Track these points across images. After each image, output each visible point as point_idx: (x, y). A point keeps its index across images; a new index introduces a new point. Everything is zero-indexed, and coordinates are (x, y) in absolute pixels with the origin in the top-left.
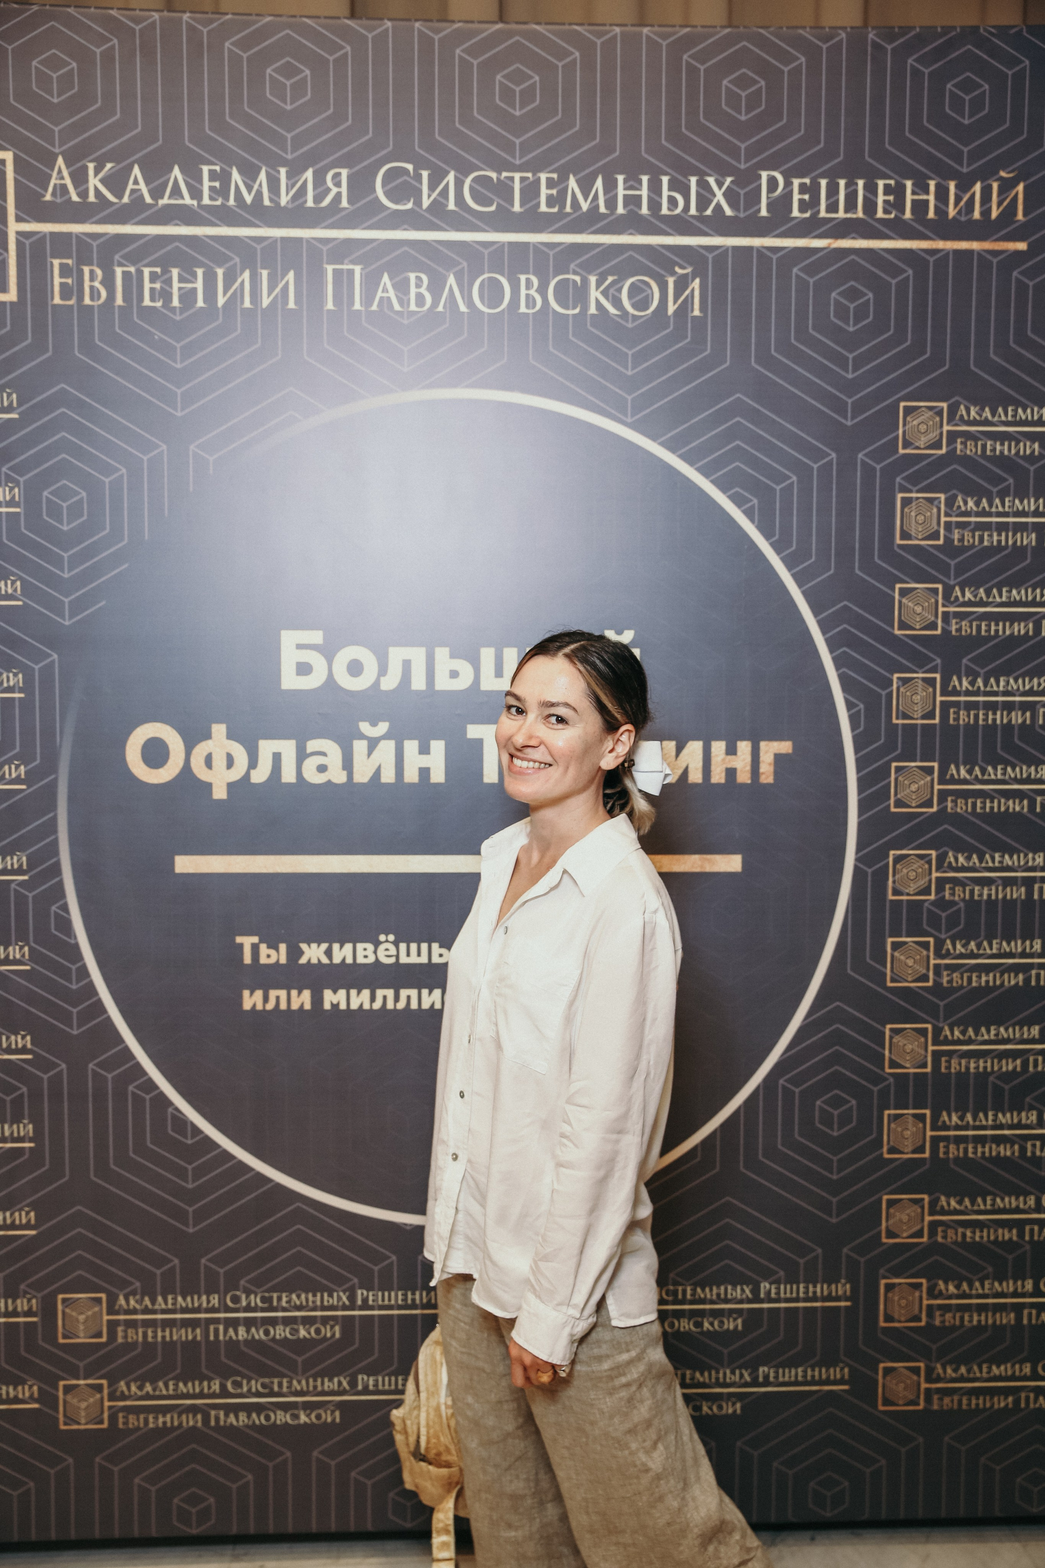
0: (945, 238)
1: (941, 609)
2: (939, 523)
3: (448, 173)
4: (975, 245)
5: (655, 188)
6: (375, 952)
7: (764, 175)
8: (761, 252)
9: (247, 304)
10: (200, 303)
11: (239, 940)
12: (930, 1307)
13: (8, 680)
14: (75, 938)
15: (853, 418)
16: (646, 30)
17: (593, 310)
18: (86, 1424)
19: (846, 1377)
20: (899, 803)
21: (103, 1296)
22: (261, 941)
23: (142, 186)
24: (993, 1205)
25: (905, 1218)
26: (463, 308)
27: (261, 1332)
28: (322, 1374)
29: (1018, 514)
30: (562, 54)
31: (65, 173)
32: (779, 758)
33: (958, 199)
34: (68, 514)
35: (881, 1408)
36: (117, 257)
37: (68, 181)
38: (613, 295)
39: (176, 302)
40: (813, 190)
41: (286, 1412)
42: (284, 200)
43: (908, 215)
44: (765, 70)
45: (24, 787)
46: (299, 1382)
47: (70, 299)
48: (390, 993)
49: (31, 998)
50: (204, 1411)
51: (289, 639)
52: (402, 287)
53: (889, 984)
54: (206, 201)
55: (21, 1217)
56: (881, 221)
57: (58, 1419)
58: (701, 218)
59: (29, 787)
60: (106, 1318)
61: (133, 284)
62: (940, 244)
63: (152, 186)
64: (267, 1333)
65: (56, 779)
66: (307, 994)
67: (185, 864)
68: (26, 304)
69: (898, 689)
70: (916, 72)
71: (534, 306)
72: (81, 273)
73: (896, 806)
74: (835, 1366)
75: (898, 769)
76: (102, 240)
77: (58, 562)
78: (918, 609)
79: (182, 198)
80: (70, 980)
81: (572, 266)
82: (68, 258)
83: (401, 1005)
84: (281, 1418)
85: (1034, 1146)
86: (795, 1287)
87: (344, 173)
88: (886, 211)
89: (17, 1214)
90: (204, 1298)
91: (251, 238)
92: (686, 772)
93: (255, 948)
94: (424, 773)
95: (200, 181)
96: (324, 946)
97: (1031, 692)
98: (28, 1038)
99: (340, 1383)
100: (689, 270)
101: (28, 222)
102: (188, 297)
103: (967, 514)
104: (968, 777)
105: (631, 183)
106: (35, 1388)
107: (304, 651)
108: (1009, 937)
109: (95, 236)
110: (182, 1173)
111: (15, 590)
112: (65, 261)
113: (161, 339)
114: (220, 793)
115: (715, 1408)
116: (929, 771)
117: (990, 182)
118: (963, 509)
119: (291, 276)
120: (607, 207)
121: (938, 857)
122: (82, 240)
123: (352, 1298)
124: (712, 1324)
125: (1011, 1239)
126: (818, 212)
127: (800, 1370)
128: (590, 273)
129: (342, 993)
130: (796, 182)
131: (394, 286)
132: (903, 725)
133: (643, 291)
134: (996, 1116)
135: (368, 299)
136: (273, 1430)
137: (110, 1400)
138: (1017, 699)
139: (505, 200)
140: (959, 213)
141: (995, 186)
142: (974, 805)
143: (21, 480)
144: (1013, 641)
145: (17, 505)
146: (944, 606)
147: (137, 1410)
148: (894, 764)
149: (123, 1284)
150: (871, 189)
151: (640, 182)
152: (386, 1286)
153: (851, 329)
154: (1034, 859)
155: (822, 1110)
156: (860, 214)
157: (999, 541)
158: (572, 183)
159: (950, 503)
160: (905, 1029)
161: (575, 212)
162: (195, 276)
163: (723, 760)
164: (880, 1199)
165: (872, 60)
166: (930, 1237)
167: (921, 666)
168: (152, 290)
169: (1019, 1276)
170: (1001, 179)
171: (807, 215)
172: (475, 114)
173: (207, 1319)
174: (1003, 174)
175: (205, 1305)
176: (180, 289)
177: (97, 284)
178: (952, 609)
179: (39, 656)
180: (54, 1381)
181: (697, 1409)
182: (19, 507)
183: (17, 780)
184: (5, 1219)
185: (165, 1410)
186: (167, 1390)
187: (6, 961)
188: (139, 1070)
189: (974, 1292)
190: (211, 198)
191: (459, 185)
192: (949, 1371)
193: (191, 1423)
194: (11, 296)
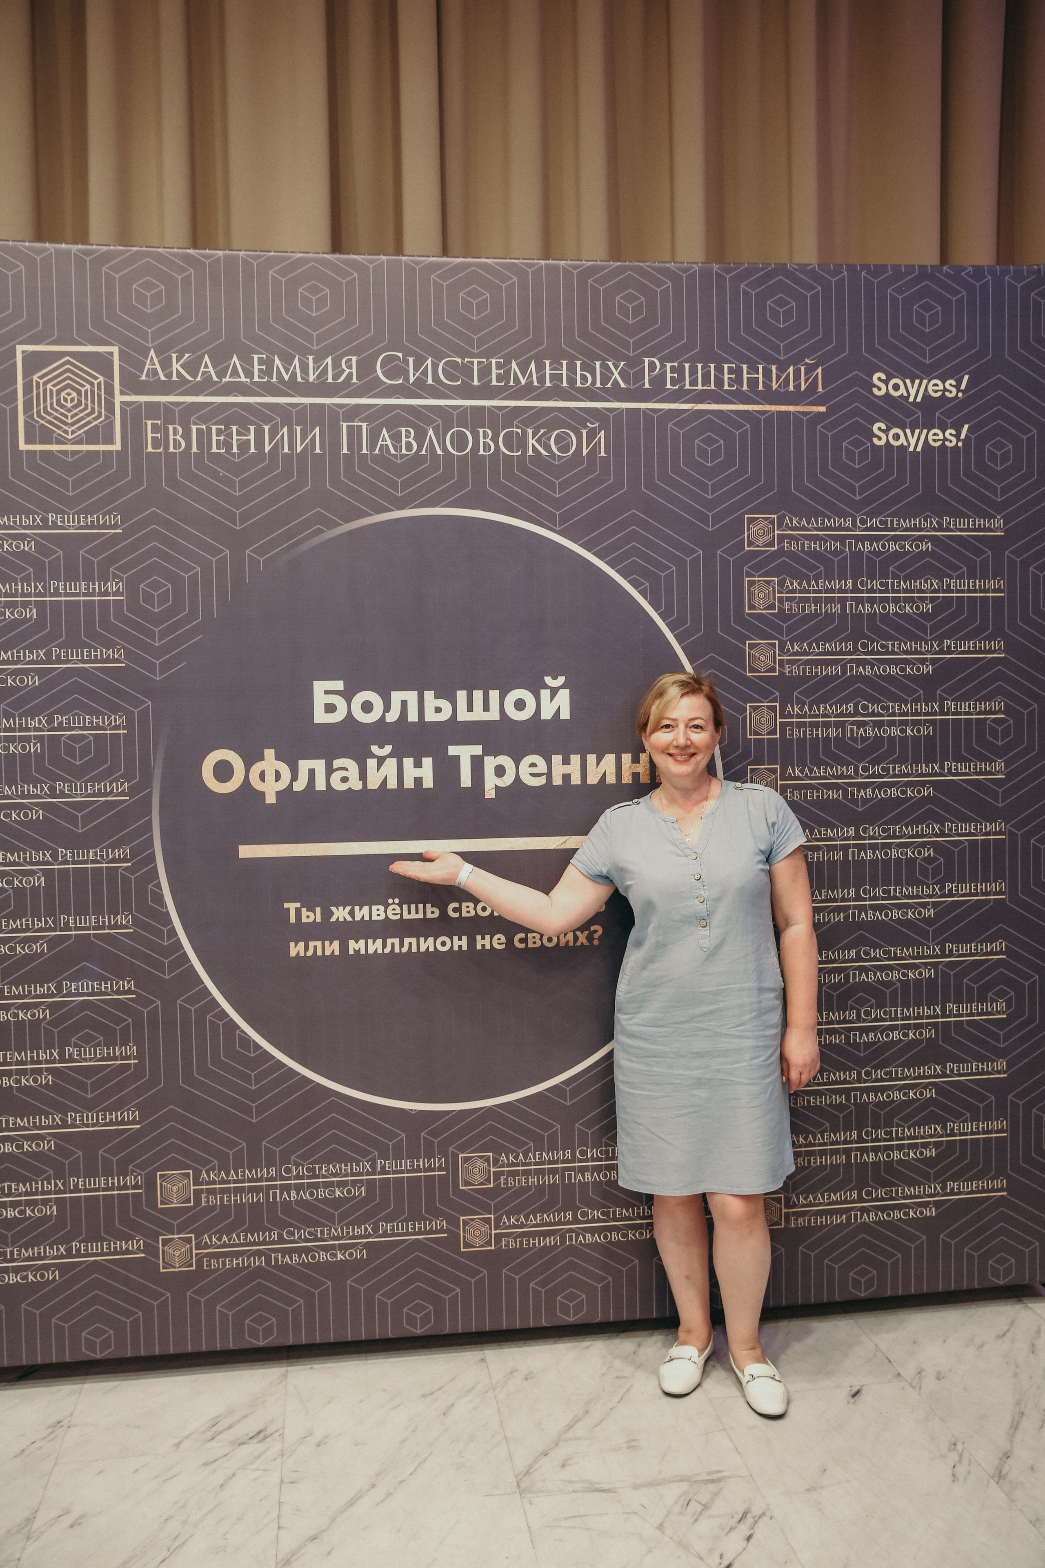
0: (771, 403)
1: (778, 658)
2: (774, 599)
3: (427, 359)
4: (791, 408)
5: (572, 369)
6: (385, 912)
7: (646, 360)
8: (645, 412)
9: (286, 450)
10: (253, 450)
11: (286, 905)
13: (115, 721)
14: (166, 907)
15: (713, 526)
16: (562, 263)
17: (530, 452)
18: (179, 1267)
21: (191, 1171)
22: (302, 906)
23: (211, 369)
24: (828, 1079)
26: (439, 452)
27: (308, 1194)
28: (352, 1223)
29: (827, 591)
30: (505, 279)
31: (156, 360)
33: (778, 378)
34: (158, 601)
36: (192, 419)
37: (158, 366)
38: (545, 442)
39: (235, 450)
40: (680, 370)
41: (327, 1252)
42: (311, 378)
43: (745, 388)
44: (643, 289)
45: (128, 798)
46: (336, 1230)
47: (160, 448)
48: (397, 941)
49: (134, 953)
50: (267, 1254)
51: (319, 687)
52: (396, 438)
54: (256, 379)
55: (129, 1115)
56: (727, 391)
57: (159, 1265)
58: (604, 390)
59: (131, 799)
60: (192, 1188)
61: (204, 438)
62: (768, 408)
63: (217, 369)
64: (312, 1194)
65: (151, 793)
66: (336, 943)
67: (246, 851)
68: (127, 452)
69: (750, 714)
70: (746, 293)
71: (490, 450)
72: (167, 430)
75: (752, 771)
76: (182, 407)
77: (151, 635)
78: (762, 658)
79: (239, 377)
80: (163, 939)
81: (515, 422)
82: (158, 420)
83: (405, 949)
84: (324, 1256)
85: (855, 1035)
87: (354, 359)
88: (729, 385)
89: (126, 1113)
90: (265, 1170)
91: (288, 404)
92: (604, 775)
93: (298, 911)
94: (418, 781)
95: (252, 366)
96: (348, 908)
97: (841, 715)
98: (132, 982)
99: (366, 1229)
100: (597, 425)
101: (129, 395)
102: (244, 446)
103: (793, 591)
105: (555, 365)
106: (142, 1241)
107: (330, 695)
108: (833, 888)
109: (177, 404)
110: (247, 1079)
111: (120, 656)
112: (155, 422)
113: (224, 476)
114: (271, 799)
116: (774, 771)
117: (799, 366)
118: (791, 588)
119: (318, 428)
120: (538, 382)
122: (167, 407)
123: (373, 1166)
125: (841, 1102)
126: (685, 385)
128: (528, 427)
129: (362, 942)
130: (668, 365)
131: (391, 437)
132: (755, 739)
133: (567, 439)
134: (828, 1014)
135: (372, 445)
136: (318, 1267)
137: (197, 1249)
138: (833, 719)
139: (467, 377)
140: (780, 386)
141: (803, 368)
142: (805, 794)
143: (124, 576)
144: (829, 679)
145: (121, 594)
146: (779, 655)
147: (217, 1256)
148: (749, 767)
149: (205, 1162)
150: (719, 370)
151: (561, 365)
152: (398, 1156)
153: (709, 465)
154: (848, 831)
156: (713, 387)
157: (816, 610)
158: (514, 365)
159: (781, 583)
161: (516, 385)
162: (249, 431)
163: (630, 767)
165: (716, 285)
167: (765, 698)
168: (218, 441)
169: (848, 1128)
170: (807, 364)
171: (677, 387)
172: (445, 318)
173: (267, 1186)
174: (807, 361)
175: (266, 1175)
176: (238, 440)
177: (178, 437)
178: (785, 658)
179: (137, 703)
180: (155, 1236)
181: (625, 1236)
182: (123, 596)
183: (122, 794)
184: (117, 1117)
185: (237, 1255)
186: (239, 1240)
187: (116, 926)
188: (215, 1003)
189: (817, 1142)
190: (259, 377)
191: (435, 367)
192: (801, 1199)
193: (257, 1264)
194: (117, 446)
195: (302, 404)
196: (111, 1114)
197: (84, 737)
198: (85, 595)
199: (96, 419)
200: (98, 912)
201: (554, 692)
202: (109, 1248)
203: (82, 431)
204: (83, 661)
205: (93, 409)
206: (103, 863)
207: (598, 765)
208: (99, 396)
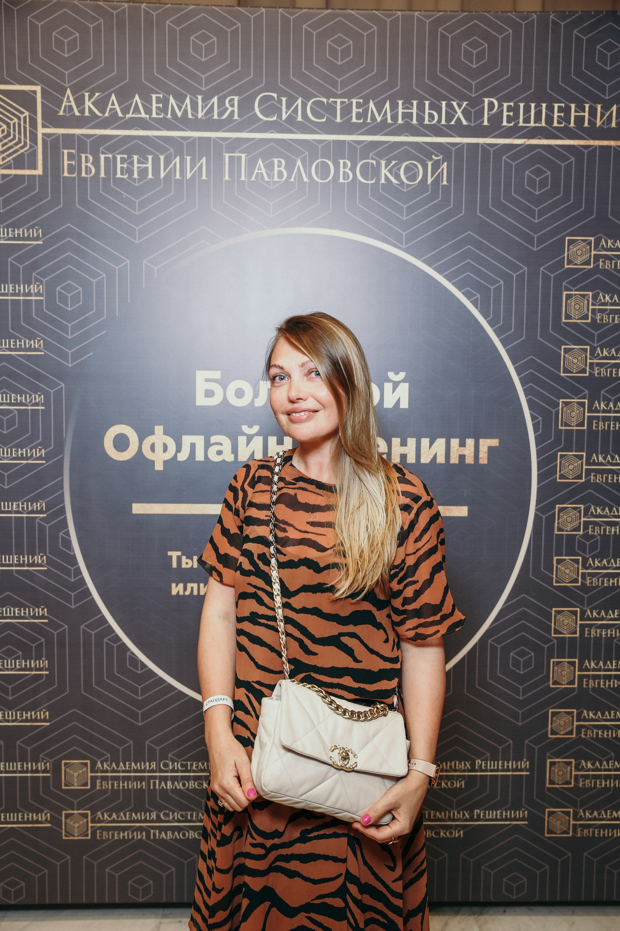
0: (594, 139)
1: (589, 361)
2: (588, 310)
3: (297, 99)
4: (612, 143)
5: (421, 108)
7: (486, 100)
8: (484, 147)
9: (178, 176)
10: (150, 176)
11: (170, 553)
12: (576, 776)
13: (35, 399)
14: (74, 551)
15: (537, 247)
16: (416, 14)
17: (383, 181)
18: (77, 837)
19: (526, 817)
20: (562, 477)
21: (89, 762)
22: (182, 555)
23: (117, 106)
24: (615, 716)
25: (562, 723)
26: (306, 179)
27: (181, 785)
30: (366, 28)
31: (72, 99)
32: (490, 448)
33: (602, 115)
34: (71, 302)
35: (546, 835)
36: (101, 149)
37: (73, 104)
38: (395, 172)
39: (136, 176)
40: (515, 109)
41: (195, 832)
42: (200, 115)
43: (572, 125)
44: (487, 37)
45: (44, 462)
47: (73, 173)
49: (47, 586)
50: (147, 830)
51: (201, 376)
52: (270, 167)
53: (555, 584)
54: (154, 115)
55: (40, 715)
56: (556, 128)
57: (62, 833)
58: (448, 126)
59: (46, 462)
60: (90, 774)
61: (110, 165)
62: (591, 142)
63: (122, 106)
64: (184, 785)
65: (63, 458)
67: (138, 508)
68: (48, 177)
69: (562, 408)
70: (578, 38)
71: (348, 178)
72: (80, 157)
73: (560, 479)
74: (519, 810)
75: (562, 456)
76: (92, 138)
77: (65, 329)
78: (575, 361)
79: (141, 114)
80: (70, 576)
81: (371, 155)
82: (72, 149)
84: (192, 835)
86: (496, 762)
87: (236, 98)
88: (559, 122)
89: (38, 713)
90: (147, 764)
91: (181, 137)
93: (179, 559)
95: (151, 104)
98: (46, 610)
100: (441, 157)
101: (49, 127)
102: (143, 172)
103: (605, 304)
104: (603, 461)
105: (407, 105)
106: (49, 815)
107: (209, 383)
109: (88, 136)
110: (135, 690)
111: (40, 346)
112: (71, 151)
113: (127, 198)
114: (159, 467)
115: (448, 833)
116: (580, 457)
118: (603, 301)
119: (204, 160)
120: (392, 120)
121: (584, 509)
122: (81, 139)
124: (447, 784)
126: (519, 123)
127: (498, 812)
128: (381, 159)
130: (505, 105)
131: (264, 166)
132: (565, 430)
133: (414, 170)
135: (249, 174)
136: (187, 842)
137: (92, 823)
139: (331, 115)
140: (603, 123)
142: (607, 478)
143: (44, 280)
145: (41, 295)
146: (590, 359)
147: (108, 829)
148: (559, 453)
149: (100, 755)
150: (550, 109)
151: (412, 105)
153: (537, 193)
155: (513, 658)
156: (543, 124)
158: (372, 105)
159: (595, 297)
160: (564, 611)
161: (373, 122)
162: (147, 159)
164: (548, 711)
165: (552, 31)
166: (577, 735)
167: (576, 395)
168: (122, 168)
171: (512, 124)
172: (314, 64)
173: (148, 776)
175: (148, 768)
176: (138, 167)
177: (89, 165)
178: (595, 361)
179: (53, 385)
180: (59, 811)
181: (437, 834)
182: (42, 296)
183: (40, 458)
184: (31, 716)
185: (124, 829)
186: (125, 817)
187: (33, 565)
188: (110, 630)
189: (603, 767)
190: (157, 114)
191: (304, 106)
192: (587, 814)
193: (139, 837)
194: (39, 171)
195: (190, 137)
196: (27, 713)
197: (9, 411)
198: (12, 295)
199: (22, 148)
200: (20, 552)
201: (396, 385)
202: (23, 818)
203: (11, 157)
204: (10, 349)
205: (20, 139)
206: (23, 513)
207: (430, 447)
208: (25, 128)
